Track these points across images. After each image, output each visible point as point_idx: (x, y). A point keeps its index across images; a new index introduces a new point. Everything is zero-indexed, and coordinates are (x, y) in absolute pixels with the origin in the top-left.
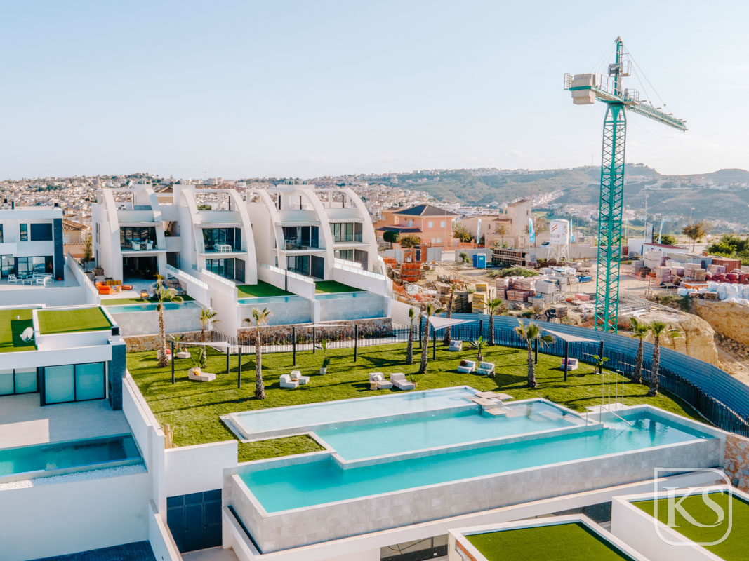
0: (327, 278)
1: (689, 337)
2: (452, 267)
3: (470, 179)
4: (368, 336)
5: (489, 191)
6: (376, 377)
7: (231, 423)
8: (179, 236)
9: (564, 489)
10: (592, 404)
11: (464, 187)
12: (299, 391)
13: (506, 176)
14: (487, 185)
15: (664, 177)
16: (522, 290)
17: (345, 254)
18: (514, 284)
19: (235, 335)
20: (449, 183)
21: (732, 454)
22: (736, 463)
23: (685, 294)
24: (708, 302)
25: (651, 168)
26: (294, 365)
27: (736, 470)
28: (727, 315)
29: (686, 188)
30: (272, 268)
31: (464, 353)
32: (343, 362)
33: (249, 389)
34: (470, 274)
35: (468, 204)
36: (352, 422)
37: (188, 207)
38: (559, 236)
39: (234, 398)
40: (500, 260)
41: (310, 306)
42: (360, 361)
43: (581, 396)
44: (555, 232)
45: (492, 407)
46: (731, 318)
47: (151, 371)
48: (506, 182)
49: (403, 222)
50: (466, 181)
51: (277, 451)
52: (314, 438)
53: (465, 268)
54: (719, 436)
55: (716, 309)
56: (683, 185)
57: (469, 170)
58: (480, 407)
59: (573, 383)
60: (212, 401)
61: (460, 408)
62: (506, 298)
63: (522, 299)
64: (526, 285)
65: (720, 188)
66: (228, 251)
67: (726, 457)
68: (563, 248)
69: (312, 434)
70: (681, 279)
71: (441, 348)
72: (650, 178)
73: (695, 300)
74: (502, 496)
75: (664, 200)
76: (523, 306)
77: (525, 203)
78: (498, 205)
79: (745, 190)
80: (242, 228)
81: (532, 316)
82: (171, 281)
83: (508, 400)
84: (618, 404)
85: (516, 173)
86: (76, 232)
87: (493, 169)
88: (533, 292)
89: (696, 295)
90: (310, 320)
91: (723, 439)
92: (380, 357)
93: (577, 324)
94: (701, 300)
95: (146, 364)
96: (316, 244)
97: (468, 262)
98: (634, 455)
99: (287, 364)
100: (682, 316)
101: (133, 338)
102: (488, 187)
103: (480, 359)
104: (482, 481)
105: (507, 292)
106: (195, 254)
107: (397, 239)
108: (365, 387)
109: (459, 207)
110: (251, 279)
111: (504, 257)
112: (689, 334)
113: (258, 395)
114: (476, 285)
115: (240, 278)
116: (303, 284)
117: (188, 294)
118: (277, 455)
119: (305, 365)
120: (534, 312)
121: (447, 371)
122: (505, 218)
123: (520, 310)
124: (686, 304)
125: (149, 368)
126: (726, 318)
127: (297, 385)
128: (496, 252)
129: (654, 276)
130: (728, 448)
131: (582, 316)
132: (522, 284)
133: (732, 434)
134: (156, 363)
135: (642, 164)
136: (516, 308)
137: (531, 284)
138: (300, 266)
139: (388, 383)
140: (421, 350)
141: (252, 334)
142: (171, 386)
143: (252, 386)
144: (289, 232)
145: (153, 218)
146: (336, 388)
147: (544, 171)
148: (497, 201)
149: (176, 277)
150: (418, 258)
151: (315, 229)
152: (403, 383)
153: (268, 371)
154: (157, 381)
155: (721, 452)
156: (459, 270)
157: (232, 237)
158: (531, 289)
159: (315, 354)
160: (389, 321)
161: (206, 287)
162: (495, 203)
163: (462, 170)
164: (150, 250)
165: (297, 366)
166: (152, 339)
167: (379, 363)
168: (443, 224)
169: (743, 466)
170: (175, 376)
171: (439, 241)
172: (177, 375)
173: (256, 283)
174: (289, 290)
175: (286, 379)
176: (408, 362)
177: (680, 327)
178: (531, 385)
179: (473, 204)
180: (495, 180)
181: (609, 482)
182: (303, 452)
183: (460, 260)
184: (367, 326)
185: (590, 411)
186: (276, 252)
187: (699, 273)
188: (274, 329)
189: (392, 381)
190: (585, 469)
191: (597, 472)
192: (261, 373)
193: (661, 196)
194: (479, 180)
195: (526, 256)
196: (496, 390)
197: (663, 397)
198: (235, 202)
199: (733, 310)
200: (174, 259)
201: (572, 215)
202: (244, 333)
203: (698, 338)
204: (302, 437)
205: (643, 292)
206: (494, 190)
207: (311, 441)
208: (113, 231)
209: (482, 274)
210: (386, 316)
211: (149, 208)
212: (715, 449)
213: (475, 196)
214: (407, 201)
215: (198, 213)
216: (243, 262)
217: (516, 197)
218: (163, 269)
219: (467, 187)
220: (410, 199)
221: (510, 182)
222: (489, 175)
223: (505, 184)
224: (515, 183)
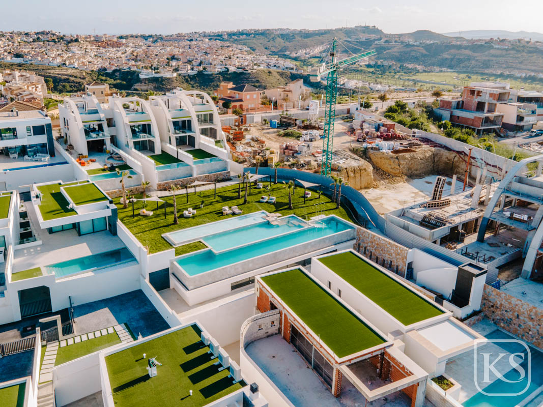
0: (197, 147)
2: (259, 127)
3: (273, 36)
4: (219, 181)
5: (285, 44)
6: (225, 209)
8: (114, 126)
10: (313, 215)
11: (269, 41)
12: (192, 218)
13: (295, 34)
15: (386, 35)
16: (291, 150)
17: (204, 132)
18: (288, 146)
19: (155, 187)
20: (259, 39)
21: (359, 234)
22: (360, 238)
23: (365, 147)
24: (375, 152)
25: (380, 29)
28: (381, 158)
30: (168, 145)
31: (262, 189)
32: (209, 199)
33: (171, 219)
34: (268, 133)
35: (271, 53)
37: (120, 113)
38: (314, 110)
39: (165, 224)
40: (284, 122)
41: (192, 169)
42: (217, 198)
43: (309, 212)
48: (295, 38)
49: (232, 95)
50: (270, 38)
51: (189, 250)
53: (266, 128)
55: (377, 156)
56: (396, 42)
57: (272, 30)
58: (268, 221)
59: (308, 204)
60: (155, 227)
61: (260, 223)
62: (284, 154)
63: (291, 155)
64: (294, 147)
65: (415, 44)
66: (145, 137)
67: (357, 235)
69: (202, 241)
71: (253, 187)
72: (379, 37)
73: (369, 150)
76: (291, 159)
79: (428, 45)
80: (150, 124)
81: (295, 165)
82: (116, 156)
83: (280, 217)
84: (323, 215)
85: (301, 32)
87: (287, 29)
88: (297, 151)
90: (191, 176)
91: (356, 228)
92: (226, 195)
94: (371, 151)
96: (190, 129)
97: (267, 123)
98: (323, 239)
99: (184, 202)
100: (360, 162)
102: (284, 41)
103: (270, 195)
104: (267, 256)
105: (285, 151)
106: (127, 138)
107: (230, 107)
108: (220, 214)
109: (266, 58)
110: (158, 151)
111: (286, 121)
113: (175, 222)
115: (152, 149)
116: (184, 155)
117: (128, 164)
118: (189, 252)
119: (192, 202)
120: (296, 162)
121: (255, 202)
122: (289, 90)
123: (290, 161)
124: (364, 154)
127: (191, 215)
128: (282, 117)
129: (355, 134)
130: (358, 232)
131: (318, 164)
132: (292, 147)
133: (359, 227)
134: (122, 206)
135: (374, 27)
136: (288, 161)
137: (296, 146)
138: (181, 142)
139: (231, 212)
140: (244, 189)
141: (164, 185)
142: (133, 220)
143: (173, 216)
145: (100, 118)
146: (208, 215)
147: (318, 31)
149: (118, 153)
150: (242, 122)
151: (190, 122)
152: (237, 211)
155: (356, 233)
156: (263, 129)
157: (146, 129)
158: (296, 149)
159: (196, 195)
160: (229, 172)
161: (139, 164)
162: (288, 53)
163: (268, 30)
164: (101, 136)
165: (189, 203)
167: (225, 199)
168: (255, 96)
170: (135, 214)
171: (253, 106)
172: (136, 212)
173: (161, 153)
174: (179, 158)
175: (186, 213)
176: (238, 197)
177: (359, 168)
178: (290, 208)
179: (274, 53)
180: (288, 36)
181: (315, 249)
182: (199, 249)
183: (264, 123)
184: (219, 176)
185: (311, 220)
186: (170, 135)
187: (374, 134)
189: (232, 211)
190: (305, 246)
193: (384, 48)
194: (279, 36)
195: (297, 121)
196: (275, 211)
198: (145, 107)
199: (383, 156)
200: (114, 140)
202: (160, 185)
204: (198, 242)
205: (347, 145)
206: (287, 44)
207: (202, 244)
209: (274, 132)
210: (227, 170)
212: (354, 232)
213: (276, 47)
214: (234, 55)
215: (126, 116)
216: (153, 142)
217: (301, 49)
218: (109, 146)
219: (271, 41)
220: (236, 53)
221: (298, 38)
222: (285, 33)
223: (294, 40)
224: (300, 39)
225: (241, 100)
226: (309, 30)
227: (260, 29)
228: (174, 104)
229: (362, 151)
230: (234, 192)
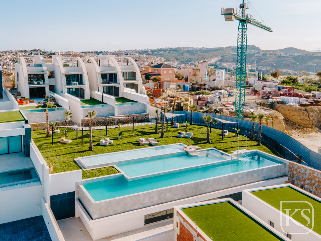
0: (120, 96)
1: (274, 120)
2: (174, 91)
3: (182, 52)
4: (138, 122)
5: (190, 57)
6: (142, 140)
7: (79, 162)
8: (55, 78)
9: (222, 187)
10: (234, 150)
11: (179, 55)
12: (109, 147)
13: (197, 50)
14: (189, 54)
15: (263, 51)
16: (204, 101)
17: (128, 86)
18: (201, 98)
19: (80, 122)
20: (172, 53)
21: (292, 170)
22: (293, 174)
23: (271, 102)
24: (281, 105)
25: (258, 47)
26: (106, 135)
27: (293, 177)
28: (289, 110)
29: (272, 56)
30: (96, 92)
31: (180, 128)
32: (127, 133)
33: (86, 147)
34: (182, 94)
35: (181, 63)
36: (132, 160)
37: (59, 65)
38: (220, 77)
39: (80, 150)
40: (195, 87)
41: (113, 109)
42: (135, 133)
43: (229, 147)
44: (218, 75)
45: (192, 152)
46: (290, 112)
47: (43, 139)
48: (197, 53)
49: (153, 71)
50: (180, 53)
51: (99, 174)
52: (116, 168)
53: (180, 91)
54: (286, 163)
55: (284, 108)
56: (270, 54)
57: (181, 48)
58: (187, 152)
59: (226, 141)
60: (70, 152)
61: (178, 153)
62: (197, 104)
63: (204, 105)
64: (206, 98)
65: (286, 56)
66: (77, 85)
67: (289, 171)
68: (222, 82)
69: (114, 166)
70: (270, 95)
71: (170, 126)
72: (257, 51)
73: (276, 104)
74: (196, 191)
75: (263, 61)
76: (204, 108)
77: (205, 62)
78: (194, 63)
79: (296, 57)
80: (83, 74)
81: (209, 112)
82: (51, 98)
83: (199, 149)
84: (245, 150)
85: (201, 49)
86: (8, 76)
87: (192, 47)
88: (209, 101)
89: (276, 102)
90: (113, 115)
91: (288, 164)
92: (144, 131)
93: (227, 115)
94: (278, 104)
95: (40, 136)
96: (115, 81)
97: (181, 88)
99: (104, 135)
100: (271, 111)
101: (34, 124)
102: (189, 55)
103: (187, 131)
104: (188, 185)
105: (198, 101)
106: (62, 86)
107: (151, 78)
108: (137, 144)
109: (177, 64)
110: (87, 97)
111: (196, 86)
112: (273, 119)
113: (90, 149)
114: (185, 99)
115: (82, 96)
116: (110, 99)
117: (59, 104)
118: (99, 175)
119: (111, 135)
120: (209, 110)
121: (173, 137)
122: (197, 69)
123: (203, 109)
124: (272, 106)
125: (42, 138)
126: (288, 112)
127: (108, 144)
128: (193, 84)
129: (259, 94)
130: (290, 168)
131: (229, 112)
132: (204, 98)
133: (291, 162)
134: (45, 135)
135: (254, 45)
136: (202, 109)
137: (208, 98)
138: (109, 91)
139: (147, 142)
140: (161, 127)
141: (88, 122)
142: (52, 146)
143: (88, 145)
144: (104, 76)
145: (43, 70)
146: (125, 145)
147: (213, 48)
148: (193, 61)
149: (53, 96)
150: (160, 87)
151: (115, 75)
152: (154, 142)
153: (95, 138)
154: (45, 144)
155: (287, 169)
156: (177, 92)
157: (79, 78)
158: (208, 100)
159: (116, 130)
160: (147, 115)
161: (67, 101)
162: (192, 62)
163: (178, 48)
164: (41, 84)
165: (108, 136)
166: (43, 125)
167: (144, 134)
168: (170, 72)
169: (296, 175)
170: (53, 141)
171: (169, 79)
172: (54, 141)
173: (89, 99)
174: (104, 102)
175: (103, 141)
176: (156, 133)
177: (270, 116)
178: (208, 142)
179: (183, 62)
180: (192, 52)
181: (241, 183)
182: (111, 174)
183: (178, 87)
184: (138, 117)
185: (233, 153)
186: (98, 85)
187: (277, 93)
188: (97, 119)
189: (149, 142)
190: (231, 178)
191: (236, 179)
192: (92, 139)
193: (262, 59)
194: (186, 52)
195: (206, 85)
196: (194, 145)
197: (263, 146)
198: (80, 63)
199: (291, 108)
200: (53, 89)
201: (225, 67)
202: (84, 121)
203: (277, 121)
204: (110, 167)
205: (254, 101)
206: (192, 56)
207: (114, 169)
208: (25, 76)
209: (187, 94)
210: (146, 113)
211: (41, 66)
212: (284, 168)
213: (184, 59)
214: (155, 62)
215: (63, 68)
216: (84, 90)
217: (201, 60)
218: (48, 92)
219: (180, 55)
220: (156, 61)
221: (199, 53)
222: (190, 50)
223: (197, 54)
224: (201, 54)
225: (159, 75)
226: (207, 48)
227: (173, 48)
228: (104, 63)
229: (268, 105)
230: (152, 129)
